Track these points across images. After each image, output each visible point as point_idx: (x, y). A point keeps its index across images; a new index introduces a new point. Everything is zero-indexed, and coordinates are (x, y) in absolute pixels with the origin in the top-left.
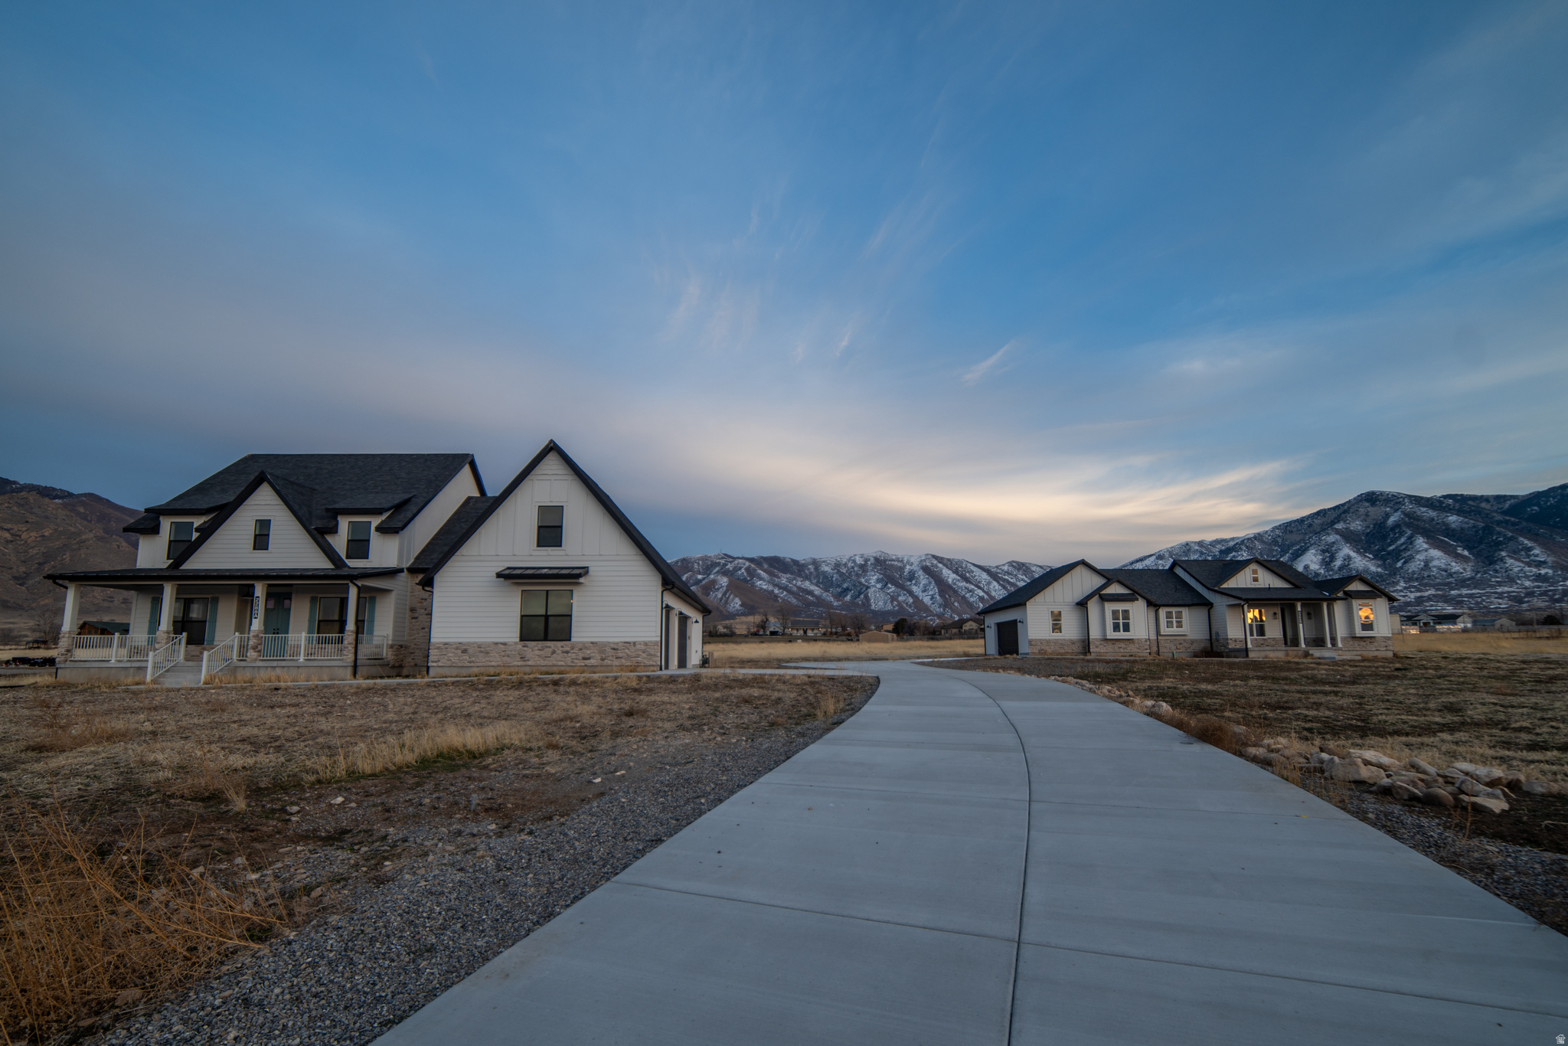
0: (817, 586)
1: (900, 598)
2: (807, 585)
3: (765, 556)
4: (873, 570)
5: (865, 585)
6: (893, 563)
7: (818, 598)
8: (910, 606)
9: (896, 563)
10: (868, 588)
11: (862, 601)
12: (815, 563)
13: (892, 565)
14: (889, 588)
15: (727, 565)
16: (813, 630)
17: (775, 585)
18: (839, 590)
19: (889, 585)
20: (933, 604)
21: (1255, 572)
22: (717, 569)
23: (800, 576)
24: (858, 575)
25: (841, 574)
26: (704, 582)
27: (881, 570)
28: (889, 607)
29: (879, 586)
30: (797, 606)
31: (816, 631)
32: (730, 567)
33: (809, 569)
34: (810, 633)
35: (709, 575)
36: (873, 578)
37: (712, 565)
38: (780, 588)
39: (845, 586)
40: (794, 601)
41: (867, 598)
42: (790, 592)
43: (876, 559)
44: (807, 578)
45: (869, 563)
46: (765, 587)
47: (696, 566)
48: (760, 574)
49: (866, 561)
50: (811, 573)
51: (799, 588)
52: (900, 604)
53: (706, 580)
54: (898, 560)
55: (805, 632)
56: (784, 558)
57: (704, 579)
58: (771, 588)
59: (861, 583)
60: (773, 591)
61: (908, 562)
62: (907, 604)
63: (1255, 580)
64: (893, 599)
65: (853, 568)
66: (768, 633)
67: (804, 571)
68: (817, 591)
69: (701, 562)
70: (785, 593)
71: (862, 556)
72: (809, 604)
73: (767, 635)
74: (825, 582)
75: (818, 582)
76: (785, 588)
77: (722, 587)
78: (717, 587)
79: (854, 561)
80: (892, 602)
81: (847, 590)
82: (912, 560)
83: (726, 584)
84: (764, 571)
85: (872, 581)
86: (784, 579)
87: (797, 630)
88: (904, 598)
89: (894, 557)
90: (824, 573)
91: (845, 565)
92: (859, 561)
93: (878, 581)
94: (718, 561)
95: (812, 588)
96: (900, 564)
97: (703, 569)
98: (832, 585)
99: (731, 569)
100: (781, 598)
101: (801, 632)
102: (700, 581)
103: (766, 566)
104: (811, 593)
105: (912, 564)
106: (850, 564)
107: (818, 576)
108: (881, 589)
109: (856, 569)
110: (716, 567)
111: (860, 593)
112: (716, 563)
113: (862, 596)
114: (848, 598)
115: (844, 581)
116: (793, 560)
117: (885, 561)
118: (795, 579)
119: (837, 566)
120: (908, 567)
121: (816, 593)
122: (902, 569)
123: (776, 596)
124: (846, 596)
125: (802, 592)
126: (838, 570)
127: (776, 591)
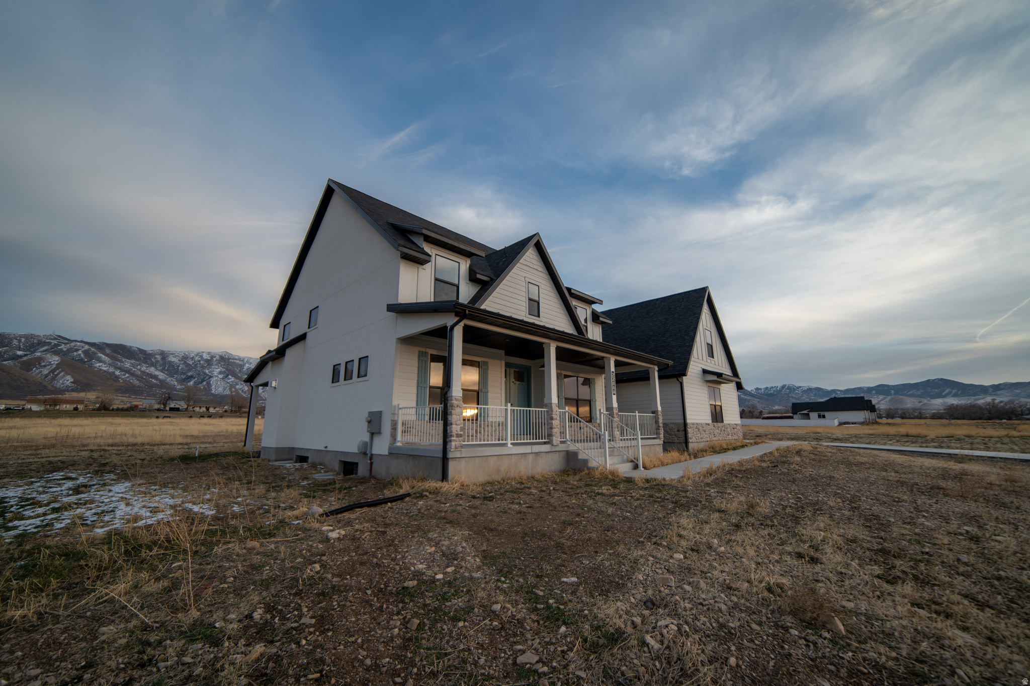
0: (162, 372)
1: (237, 387)
2: (152, 370)
3: (109, 342)
4: (216, 365)
5: (208, 375)
6: (235, 361)
7: (161, 381)
8: (245, 393)
9: (238, 361)
10: (211, 377)
11: (204, 386)
12: (164, 354)
13: (234, 363)
14: (229, 379)
15: (60, 345)
16: (215, 408)
17: (117, 368)
18: (184, 377)
19: (230, 377)
20: (263, 392)
22: (45, 348)
23: (145, 363)
24: (203, 367)
25: (187, 365)
26: (25, 358)
27: (224, 365)
28: (228, 392)
29: (221, 376)
30: (139, 387)
31: (217, 409)
32: (63, 347)
33: (156, 358)
34: (212, 410)
35: (33, 352)
36: (216, 370)
37: (39, 344)
38: (121, 370)
39: (190, 374)
40: (136, 382)
41: (209, 384)
42: (133, 374)
43: (221, 357)
44: (152, 365)
45: (215, 359)
46: (105, 369)
47: (15, 342)
48: (100, 357)
49: (212, 357)
50: (157, 362)
51: (143, 372)
52: (237, 391)
53: (29, 357)
54: (240, 359)
55: (208, 409)
56: (131, 347)
57: (25, 355)
58: (111, 370)
59: (205, 373)
60: (114, 373)
61: (248, 362)
62: (243, 391)
64: (232, 386)
65: (199, 361)
66: (168, 409)
67: (150, 359)
68: (162, 376)
69: (23, 340)
70: (127, 375)
71: (209, 353)
72: (152, 386)
73: (167, 411)
74: (171, 369)
75: (164, 369)
76: (128, 371)
77: (50, 364)
78: (43, 364)
79: (201, 356)
80: (230, 389)
81: (192, 377)
82: (251, 361)
83: (56, 363)
84: (106, 355)
85: (215, 373)
86: (127, 364)
87: (200, 407)
88: (241, 387)
89: (237, 357)
90: (170, 362)
91: (193, 358)
92: (206, 356)
93: (220, 373)
94: (49, 341)
95: (157, 373)
96: (240, 363)
97: (26, 347)
98: (177, 372)
99: (65, 350)
100: (122, 379)
101: (204, 409)
102: (21, 357)
103: (108, 351)
104: (156, 377)
105: (251, 363)
106: (197, 359)
107: (164, 364)
108: (223, 379)
109: (202, 362)
110: (44, 346)
111: (203, 381)
112: (45, 342)
113: (205, 383)
114: (191, 383)
115: (189, 370)
116: (139, 349)
117: (229, 359)
118: (140, 365)
119: (185, 358)
120: (247, 365)
121: (160, 377)
122: (242, 366)
123: (117, 377)
124: (190, 381)
125: (146, 376)
126: (185, 362)
127: (118, 373)
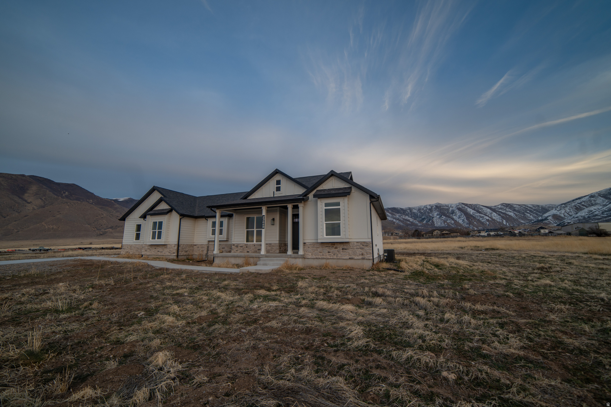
21: (278, 182)
63: (278, 189)
